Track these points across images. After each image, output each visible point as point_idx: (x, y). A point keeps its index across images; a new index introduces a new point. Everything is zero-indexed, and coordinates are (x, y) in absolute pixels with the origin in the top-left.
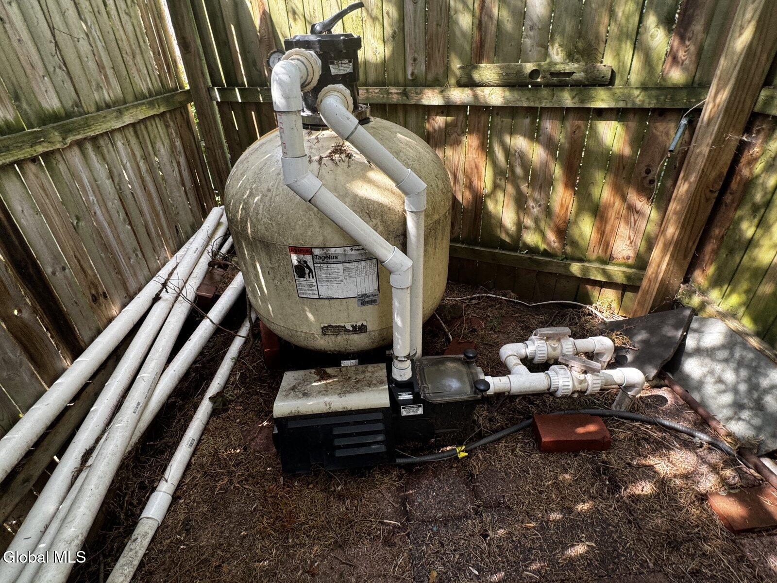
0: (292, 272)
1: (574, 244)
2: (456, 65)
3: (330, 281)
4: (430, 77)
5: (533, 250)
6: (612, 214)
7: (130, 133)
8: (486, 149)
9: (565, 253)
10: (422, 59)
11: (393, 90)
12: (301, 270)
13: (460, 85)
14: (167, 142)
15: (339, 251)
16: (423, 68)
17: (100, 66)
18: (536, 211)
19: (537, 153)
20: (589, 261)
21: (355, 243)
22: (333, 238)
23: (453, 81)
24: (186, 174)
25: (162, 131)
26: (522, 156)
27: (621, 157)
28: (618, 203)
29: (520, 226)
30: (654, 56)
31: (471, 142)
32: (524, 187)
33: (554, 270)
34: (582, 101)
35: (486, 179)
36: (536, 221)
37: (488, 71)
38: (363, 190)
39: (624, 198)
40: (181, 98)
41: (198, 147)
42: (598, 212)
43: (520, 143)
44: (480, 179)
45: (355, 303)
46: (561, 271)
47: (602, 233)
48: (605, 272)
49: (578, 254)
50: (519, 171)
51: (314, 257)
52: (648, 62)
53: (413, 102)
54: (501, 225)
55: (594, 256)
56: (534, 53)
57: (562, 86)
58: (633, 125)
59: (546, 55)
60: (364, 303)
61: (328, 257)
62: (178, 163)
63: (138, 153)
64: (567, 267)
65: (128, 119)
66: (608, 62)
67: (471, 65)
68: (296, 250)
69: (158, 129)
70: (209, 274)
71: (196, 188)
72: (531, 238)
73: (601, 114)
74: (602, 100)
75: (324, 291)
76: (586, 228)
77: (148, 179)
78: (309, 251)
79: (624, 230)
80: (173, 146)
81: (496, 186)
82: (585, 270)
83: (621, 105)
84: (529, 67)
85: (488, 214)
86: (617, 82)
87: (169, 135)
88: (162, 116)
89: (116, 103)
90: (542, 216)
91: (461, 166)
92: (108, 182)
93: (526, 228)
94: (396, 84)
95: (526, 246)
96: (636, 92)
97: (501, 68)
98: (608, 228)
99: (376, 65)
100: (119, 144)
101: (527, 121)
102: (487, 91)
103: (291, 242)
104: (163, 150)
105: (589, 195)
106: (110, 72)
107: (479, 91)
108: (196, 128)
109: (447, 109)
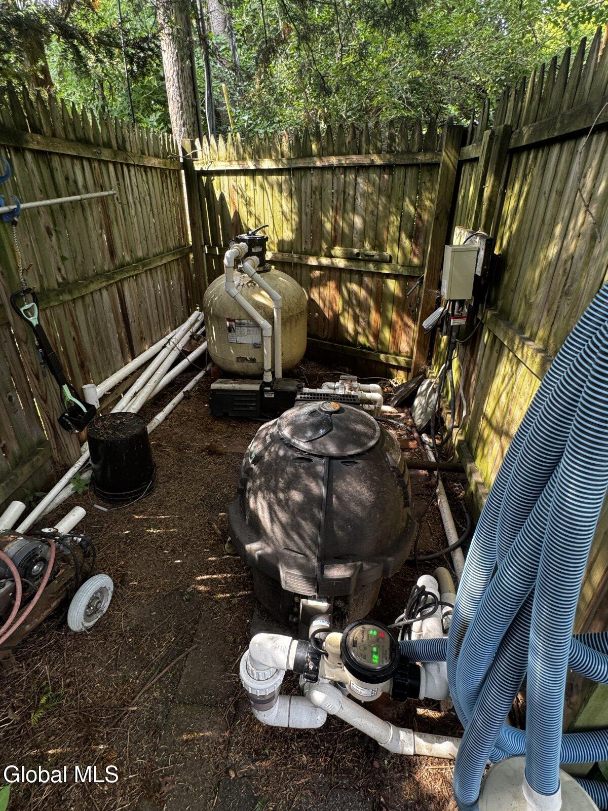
0: (226, 329)
1: (382, 343)
2: (325, 246)
3: (242, 335)
4: (313, 251)
5: (363, 346)
6: (398, 327)
7: (163, 268)
8: (339, 289)
9: (378, 348)
10: (309, 242)
11: (295, 256)
12: (230, 329)
13: (326, 256)
14: (177, 273)
15: (246, 321)
16: (310, 246)
17: (157, 238)
18: (363, 324)
19: (362, 293)
20: (390, 354)
21: (252, 319)
22: (243, 316)
23: (323, 254)
24: (183, 291)
25: (176, 267)
26: (356, 294)
27: (398, 297)
28: (400, 322)
29: (357, 333)
30: (406, 251)
31: (332, 285)
32: (357, 311)
33: (372, 358)
34: (378, 269)
35: (339, 305)
36: (364, 329)
37: (338, 251)
38: (258, 298)
39: (402, 319)
40: (186, 251)
41: (191, 277)
42: (391, 326)
43: (354, 287)
44: (336, 305)
45: (251, 347)
46: (376, 359)
47: (394, 337)
48: (396, 360)
49: (385, 350)
50: (354, 302)
51: (236, 323)
52: (404, 254)
53: (304, 263)
54: (347, 332)
55: (392, 351)
56: (358, 244)
57: (369, 261)
58: (402, 282)
59: (363, 246)
60: (255, 347)
61: (241, 324)
62: (181, 285)
63: (165, 278)
64: (378, 356)
65: (164, 261)
66: (388, 252)
67: (331, 247)
68: (229, 320)
69: (175, 267)
70: (189, 342)
71: (187, 300)
72: (362, 339)
73: (388, 276)
74: (386, 270)
75: (239, 339)
76: (387, 334)
77: (167, 290)
78: (234, 321)
79: (404, 337)
80: (179, 276)
81: (344, 310)
82: (387, 359)
83: (394, 272)
84: (356, 251)
85: (341, 325)
86: (393, 261)
87: (179, 269)
88: (177, 259)
89: (161, 253)
90: (366, 327)
91: (327, 297)
92: (152, 289)
93: (360, 334)
94: (296, 253)
95: (360, 344)
96: (399, 267)
97: (344, 250)
98: (397, 335)
99: (288, 242)
100: (159, 272)
101: (357, 276)
102: (338, 260)
103: (227, 316)
104: (175, 277)
105: (387, 317)
106: (160, 239)
107: (334, 260)
108: (191, 266)
109: (320, 267)
